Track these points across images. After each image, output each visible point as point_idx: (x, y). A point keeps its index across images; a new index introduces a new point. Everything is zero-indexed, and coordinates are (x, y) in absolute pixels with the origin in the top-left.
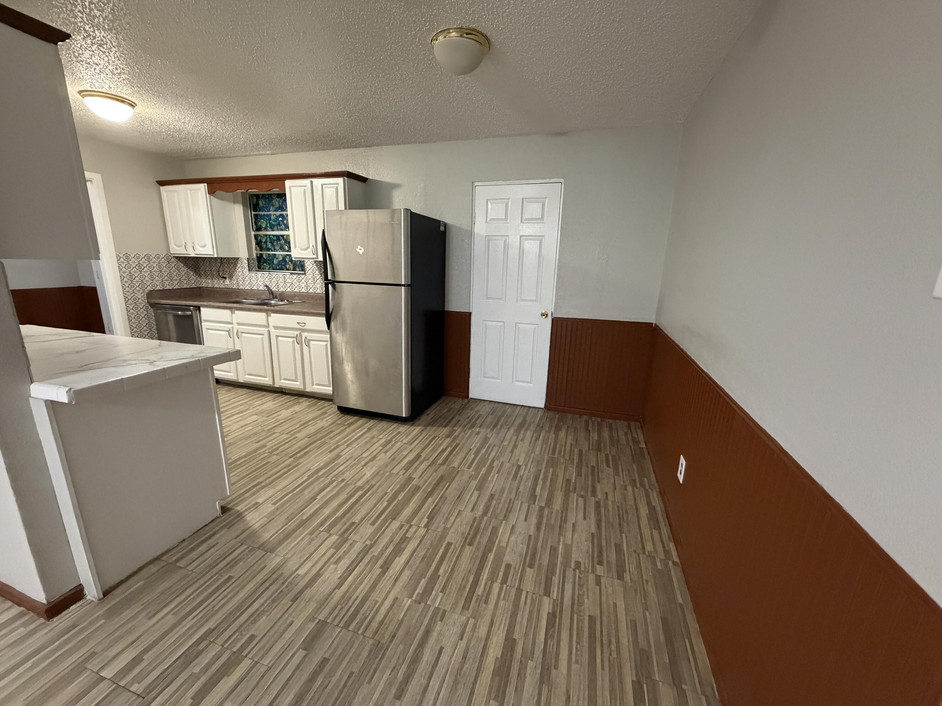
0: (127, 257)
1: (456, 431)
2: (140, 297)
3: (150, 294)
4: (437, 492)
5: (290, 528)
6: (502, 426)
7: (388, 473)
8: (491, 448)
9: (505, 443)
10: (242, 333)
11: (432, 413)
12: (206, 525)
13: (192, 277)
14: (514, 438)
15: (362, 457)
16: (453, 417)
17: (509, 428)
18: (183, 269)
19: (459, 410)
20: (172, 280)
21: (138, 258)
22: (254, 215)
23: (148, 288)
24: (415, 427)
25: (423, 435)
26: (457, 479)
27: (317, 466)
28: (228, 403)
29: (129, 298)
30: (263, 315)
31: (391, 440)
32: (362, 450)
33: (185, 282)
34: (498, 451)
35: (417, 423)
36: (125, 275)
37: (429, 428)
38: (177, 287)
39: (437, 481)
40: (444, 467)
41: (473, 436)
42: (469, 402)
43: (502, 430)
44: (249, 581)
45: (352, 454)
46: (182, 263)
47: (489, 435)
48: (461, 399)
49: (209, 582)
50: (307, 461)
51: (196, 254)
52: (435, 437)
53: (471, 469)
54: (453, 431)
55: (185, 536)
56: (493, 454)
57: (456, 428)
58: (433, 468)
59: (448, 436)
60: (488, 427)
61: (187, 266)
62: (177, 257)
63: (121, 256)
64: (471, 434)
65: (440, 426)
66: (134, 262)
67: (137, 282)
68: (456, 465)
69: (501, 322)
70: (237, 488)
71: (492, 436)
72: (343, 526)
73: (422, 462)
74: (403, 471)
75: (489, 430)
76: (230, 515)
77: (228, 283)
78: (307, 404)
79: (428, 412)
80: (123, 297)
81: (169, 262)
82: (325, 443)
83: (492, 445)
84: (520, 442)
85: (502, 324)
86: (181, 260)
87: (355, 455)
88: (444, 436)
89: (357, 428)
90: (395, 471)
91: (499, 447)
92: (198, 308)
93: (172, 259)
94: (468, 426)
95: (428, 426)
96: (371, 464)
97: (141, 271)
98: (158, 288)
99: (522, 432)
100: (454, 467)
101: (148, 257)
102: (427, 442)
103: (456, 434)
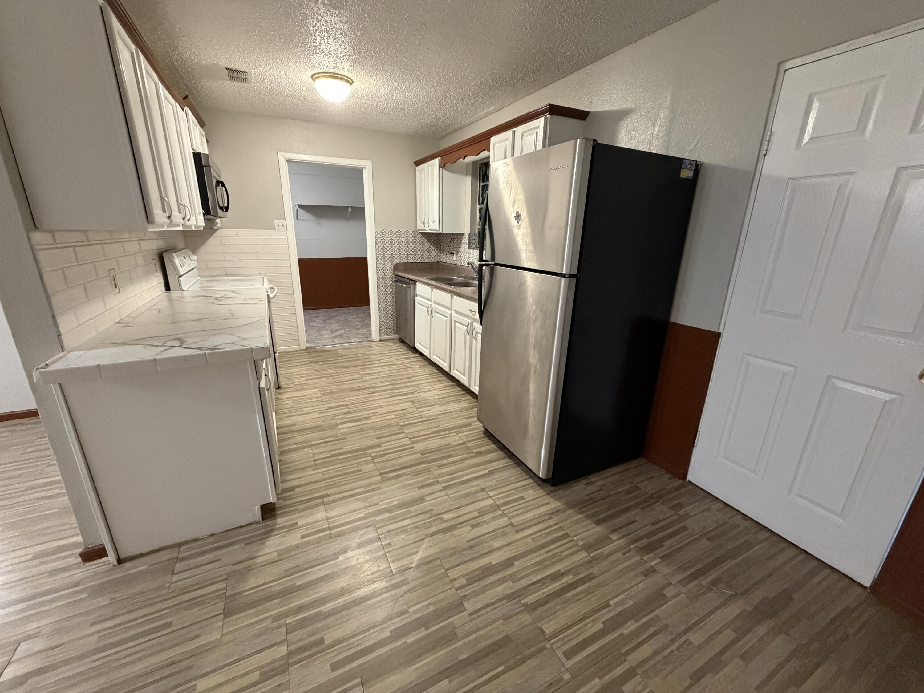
0: (383, 234)
1: (611, 541)
2: (388, 268)
3: (397, 267)
4: (471, 673)
5: (273, 590)
6: (715, 583)
7: (443, 570)
8: (652, 630)
9: (697, 638)
10: (436, 312)
11: (598, 483)
12: (241, 527)
13: (433, 252)
14: (729, 635)
15: (442, 518)
16: (628, 509)
17: (732, 597)
18: (427, 244)
19: (651, 497)
20: (415, 254)
21: (391, 234)
22: (482, 186)
23: (396, 260)
24: (551, 499)
25: (551, 522)
26: (523, 668)
27: (388, 503)
28: (408, 380)
29: (380, 268)
30: (448, 295)
31: (499, 507)
32: (452, 505)
33: (426, 257)
34: (662, 650)
35: (561, 492)
36: (379, 249)
37: (570, 511)
38: (419, 261)
39: (492, 645)
40: (527, 618)
41: (632, 574)
42: (682, 487)
43: (710, 595)
44: (164, 650)
45: (435, 506)
46: (426, 238)
47: (669, 592)
48: (669, 476)
49: (152, 616)
50: (388, 488)
51: (430, 230)
52: (566, 535)
53: (569, 664)
54: (604, 540)
55: (215, 531)
56: (646, 650)
57: (614, 537)
58: (512, 606)
59: (587, 548)
60: (682, 568)
61: (430, 242)
62: (422, 233)
63: (379, 232)
64: (632, 568)
65: (589, 517)
66: (388, 238)
67: (388, 255)
68: (549, 628)
69: (791, 366)
70: (307, 491)
71: (674, 597)
72: (309, 636)
73: (504, 580)
74: (463, 581)
75: (680, 577)
76: (266, 525)
77: (454, 259)
78: (464, 404)
79: (593, 478)
80: (376, 268)
81: (415, 238)
82: (428, 470)
83: (660, 625)
84: (738, 660)
85: (792, 369)
86: (426, 236)
87: (437, 510)
88: (581, 543)
89: (479, 465)
90: (453, 574)
91: (673, 641)
92: (415, 282)
93: (418, 235)
94: (639, 544)
95: (571, 508)
96: (440, 536)
97: (392, 246)
98: (404, 261)
99: (761, 630)
100: (543, 631)
101: (399, 234)
102: (543, 541)
103: (606, 550)
